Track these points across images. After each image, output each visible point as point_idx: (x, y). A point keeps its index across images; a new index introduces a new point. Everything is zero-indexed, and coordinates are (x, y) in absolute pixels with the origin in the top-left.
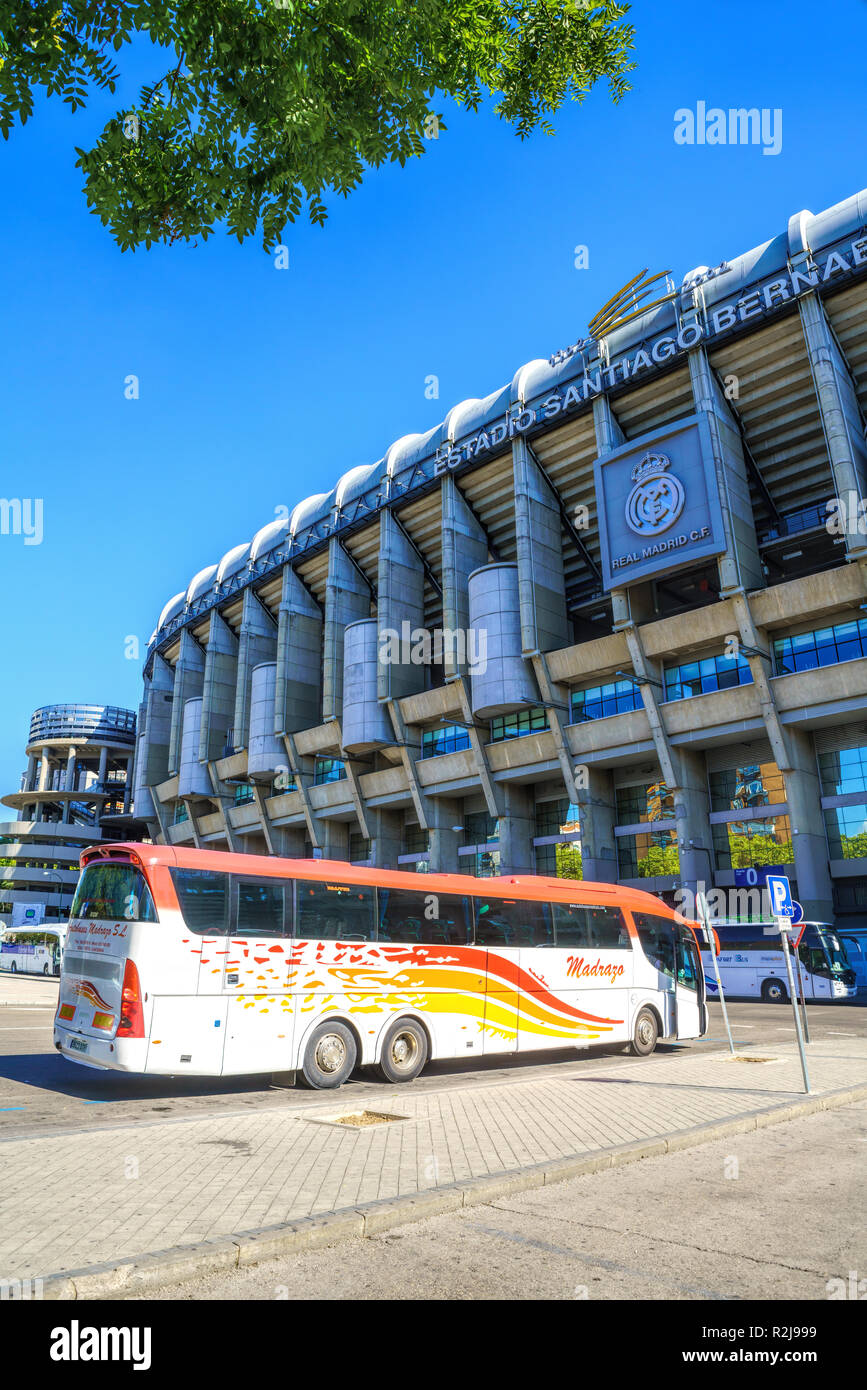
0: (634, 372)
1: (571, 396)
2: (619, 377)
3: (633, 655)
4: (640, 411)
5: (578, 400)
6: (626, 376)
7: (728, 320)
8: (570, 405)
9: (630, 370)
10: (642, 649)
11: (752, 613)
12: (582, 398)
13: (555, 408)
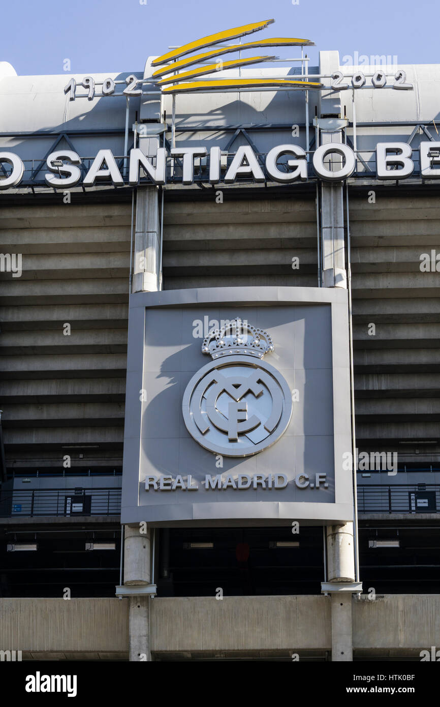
0: (230, 175)
1: (104, 166)
2: (201, 172)
3: (134, 643)
4: (201, 235)
5: (117, 178)
6: (214, 175)
7: (398, 165)
8: (99, 180)
9: (223, 171)
10: (150, 637)
11: (355, 625)
12: (126, 177)
13: (67, 175)
